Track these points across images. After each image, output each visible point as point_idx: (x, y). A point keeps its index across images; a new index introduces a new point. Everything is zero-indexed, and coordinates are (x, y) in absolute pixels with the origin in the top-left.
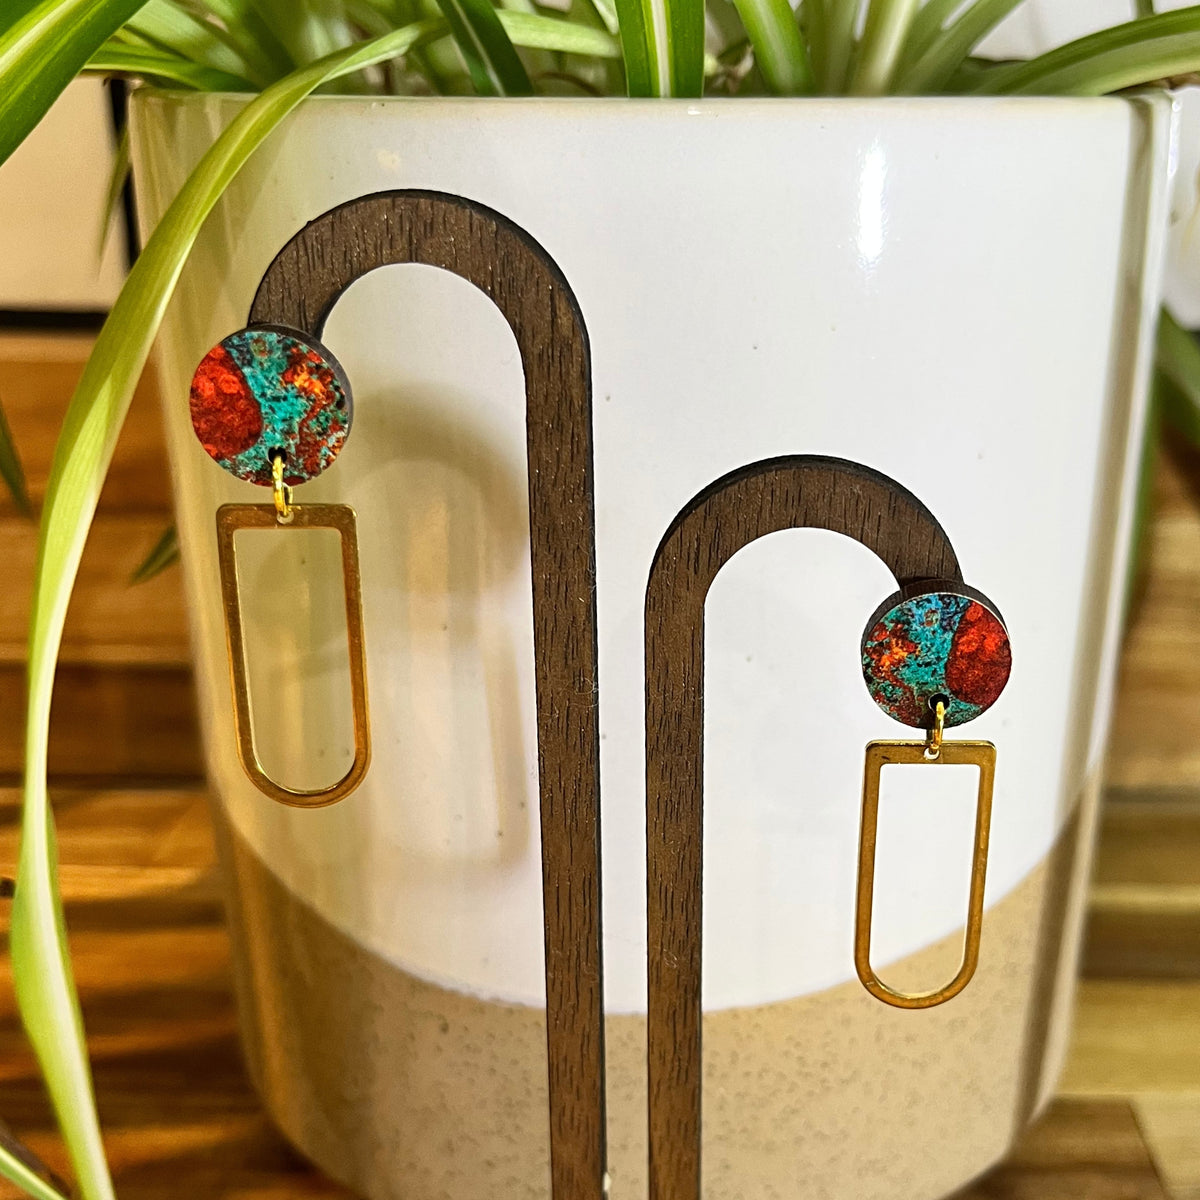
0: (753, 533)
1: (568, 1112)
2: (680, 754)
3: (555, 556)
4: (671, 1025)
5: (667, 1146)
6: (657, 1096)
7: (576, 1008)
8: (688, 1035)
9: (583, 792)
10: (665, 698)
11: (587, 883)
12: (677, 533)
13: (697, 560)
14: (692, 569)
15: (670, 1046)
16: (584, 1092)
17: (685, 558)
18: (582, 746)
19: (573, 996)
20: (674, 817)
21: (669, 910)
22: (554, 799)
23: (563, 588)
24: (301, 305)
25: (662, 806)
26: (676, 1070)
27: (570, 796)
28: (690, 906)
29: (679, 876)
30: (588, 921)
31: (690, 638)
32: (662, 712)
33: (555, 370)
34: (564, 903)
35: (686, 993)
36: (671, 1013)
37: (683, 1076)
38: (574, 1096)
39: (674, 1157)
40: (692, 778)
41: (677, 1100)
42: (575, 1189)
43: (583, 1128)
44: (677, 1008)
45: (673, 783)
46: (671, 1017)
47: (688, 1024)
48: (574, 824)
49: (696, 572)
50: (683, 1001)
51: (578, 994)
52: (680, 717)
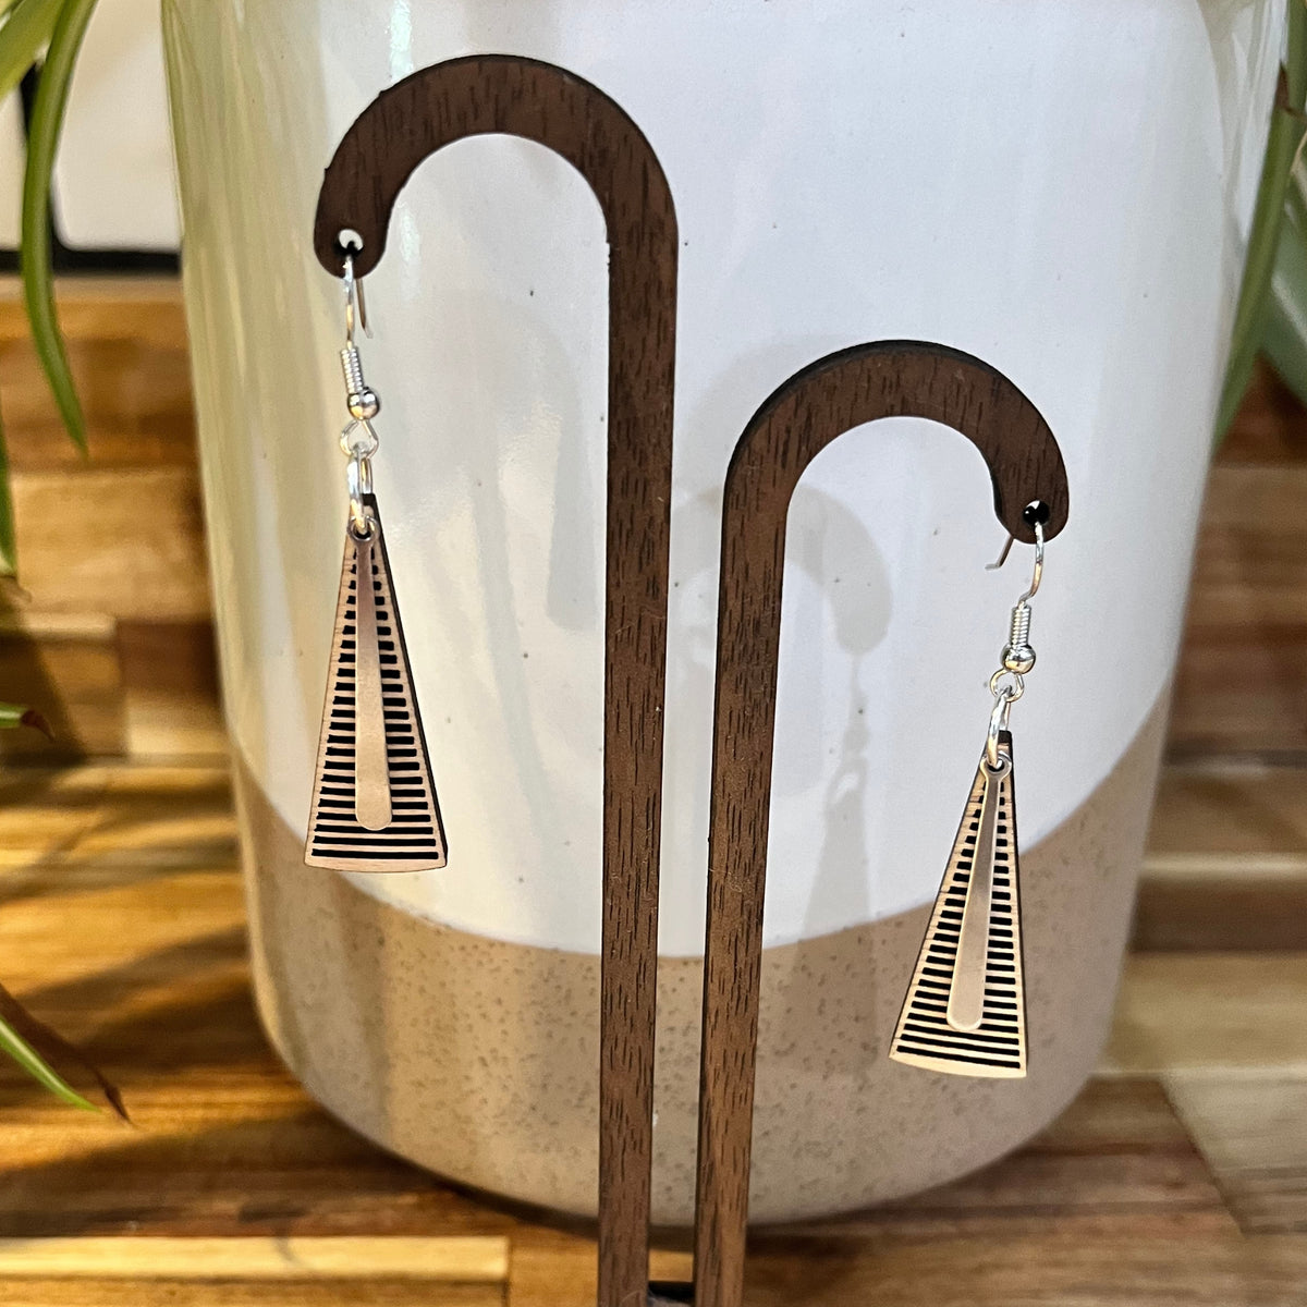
0: (847, 423)
1: (621, 1046)
2: (757, 664)
3: (635, 452)
4: (732, 951)
5: (722, 1076)
6: (714, 1027)
7: (633, 936)
8: (750, 962)
9: (651, 706)
10: (743, 603)
11: (651, 803)
12: (765, 426)
13: (785, 453)
14: (779, 465)
15: (730, 974)
16: (638, 1024)
17: (773, 450)
18: (653, 658)
19: (632, 924)
20: (746, 733)
21: (736, 831)
22: (621, 715)
23: (640, 487)
24: (376, 182)
25: (735, 718)
26: (735, 999)
27: (638, 712)
28: (758, 827)
29: (748, 795)
30: (650, 844)
31: (773, 538)
32: (739, 620)
33: (645, 250)
34: (627, 825)
35: (749, 918)
36: (733, 939)
37: (742, 1006)
38: (627, 1029)
39: (730, 1090)
40: (768, 690)
41: (735, 1031)
42: (624, 1125)
43: (635, 1061)
44: (740, 935)
45: (748, 695)
46: (733, 944)
47: (750, 951)
48: (640, 742)
49: (784, 466)
50: (746, 927)
51: (636, 921)
52: (757, 624)
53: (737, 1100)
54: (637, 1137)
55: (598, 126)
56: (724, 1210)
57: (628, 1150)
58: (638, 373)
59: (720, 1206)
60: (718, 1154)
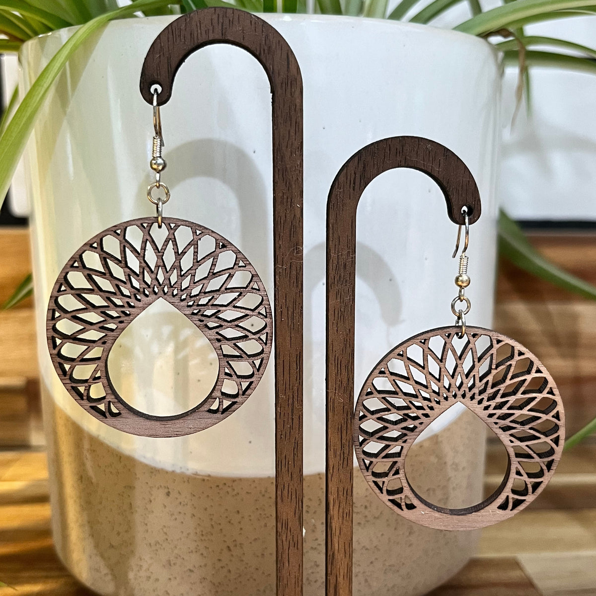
0: (381, 170)
1: (286, 488)
2: (346, 285)
3: (286, 183)
4: (340, 434)
5: (337, 503)
6: (332, 475)
7: (291, 428)
8: (348, 440)
9: (297, 307)
10: (338, 256)
11: (298, 357)
12: (345, 171)
13: (354, 183)
14: (352, 189)
15: (339, 446)
16: (295, 476)
17: (349, 182)
18: (297, 283)
19: (290, 421)
20: (342, 319)
21: (339, 369)
22: (283, 312)
23: (289, 200)
24: (169, 59)
25: (336, 313)
26: (342, 459)
27: (291, 310)
28: (349, 367)
29: (344, 352)
30: (298, 378)
31: (351, 224)
32: (337, 263)
33: (288, 91)
34: (287, 368)
35: (347, 416)
36: (340, 427)
37: (345, 462)
38: (289, 478)
39: (341, 510)
40: (351, 297)
41: (342, 476)
42: (289, 532)
43: (294, 497)
44: (343, 425)
45: (342, 300)
46: (340, 430)
47: (348, 433)
48: (292, 325)
49: (354, 190)
50: (345, 420)
51: (293, 419)
52: (345, 265)
53: (345, 515)
54: (295, 539)
55: (267, 36)
56: (340, 579)
57: (291, 548)
58: (287, 147)
59: (338, 577)
60: (336, 548)
